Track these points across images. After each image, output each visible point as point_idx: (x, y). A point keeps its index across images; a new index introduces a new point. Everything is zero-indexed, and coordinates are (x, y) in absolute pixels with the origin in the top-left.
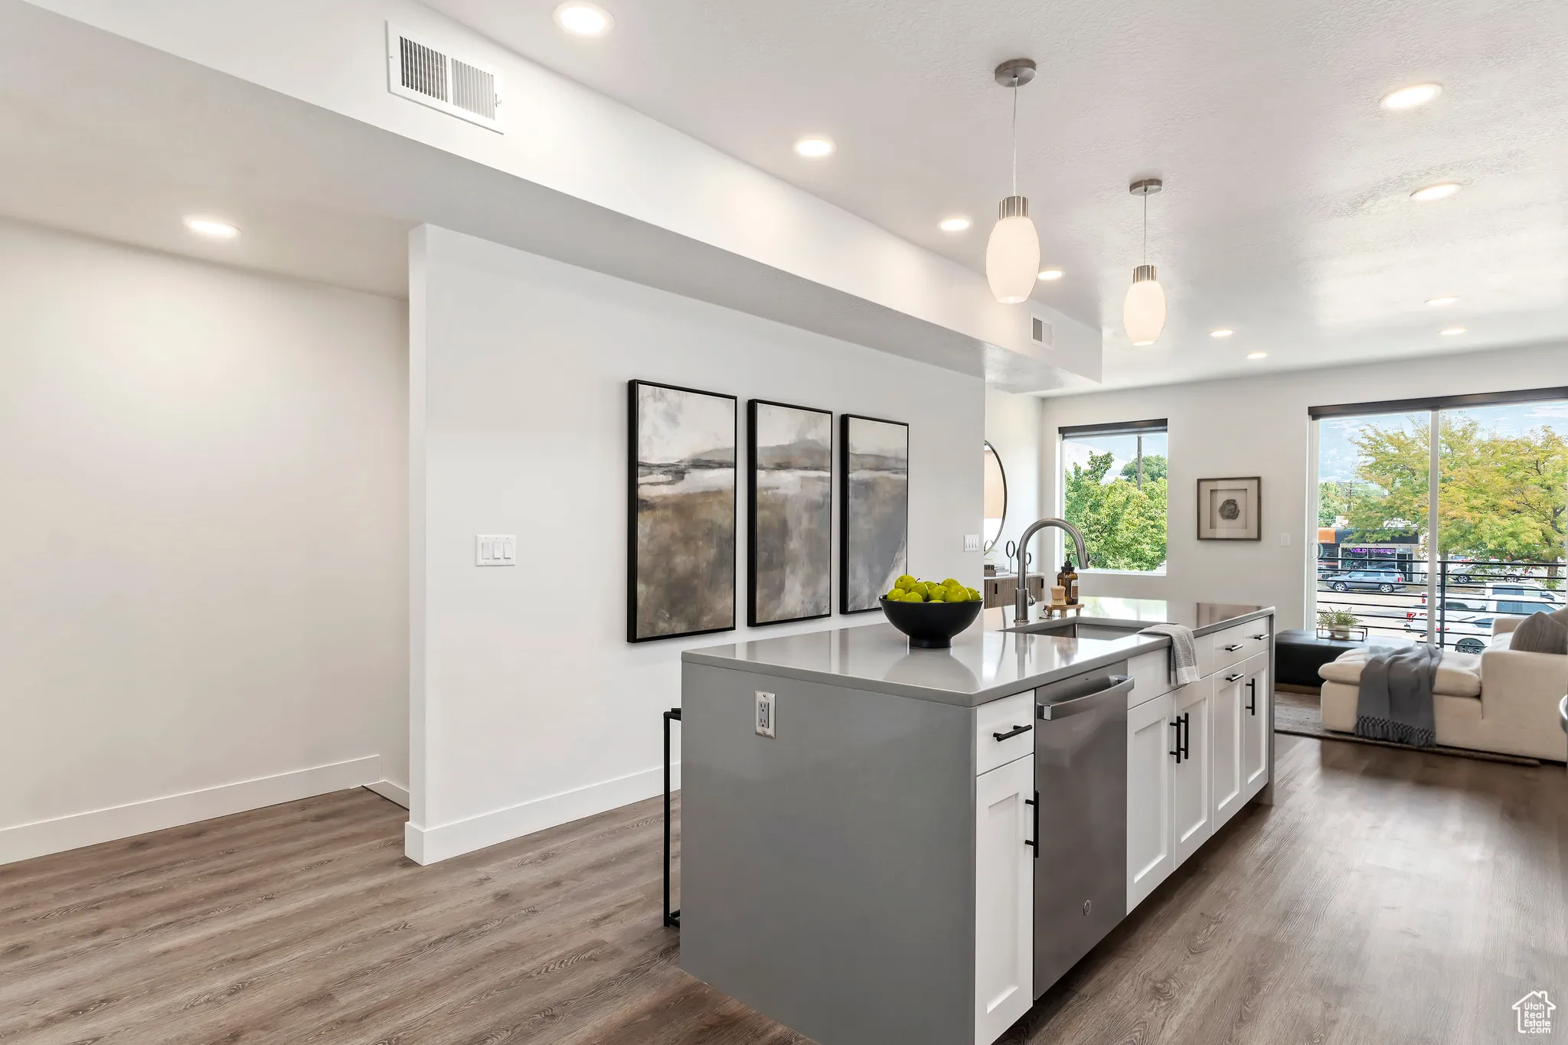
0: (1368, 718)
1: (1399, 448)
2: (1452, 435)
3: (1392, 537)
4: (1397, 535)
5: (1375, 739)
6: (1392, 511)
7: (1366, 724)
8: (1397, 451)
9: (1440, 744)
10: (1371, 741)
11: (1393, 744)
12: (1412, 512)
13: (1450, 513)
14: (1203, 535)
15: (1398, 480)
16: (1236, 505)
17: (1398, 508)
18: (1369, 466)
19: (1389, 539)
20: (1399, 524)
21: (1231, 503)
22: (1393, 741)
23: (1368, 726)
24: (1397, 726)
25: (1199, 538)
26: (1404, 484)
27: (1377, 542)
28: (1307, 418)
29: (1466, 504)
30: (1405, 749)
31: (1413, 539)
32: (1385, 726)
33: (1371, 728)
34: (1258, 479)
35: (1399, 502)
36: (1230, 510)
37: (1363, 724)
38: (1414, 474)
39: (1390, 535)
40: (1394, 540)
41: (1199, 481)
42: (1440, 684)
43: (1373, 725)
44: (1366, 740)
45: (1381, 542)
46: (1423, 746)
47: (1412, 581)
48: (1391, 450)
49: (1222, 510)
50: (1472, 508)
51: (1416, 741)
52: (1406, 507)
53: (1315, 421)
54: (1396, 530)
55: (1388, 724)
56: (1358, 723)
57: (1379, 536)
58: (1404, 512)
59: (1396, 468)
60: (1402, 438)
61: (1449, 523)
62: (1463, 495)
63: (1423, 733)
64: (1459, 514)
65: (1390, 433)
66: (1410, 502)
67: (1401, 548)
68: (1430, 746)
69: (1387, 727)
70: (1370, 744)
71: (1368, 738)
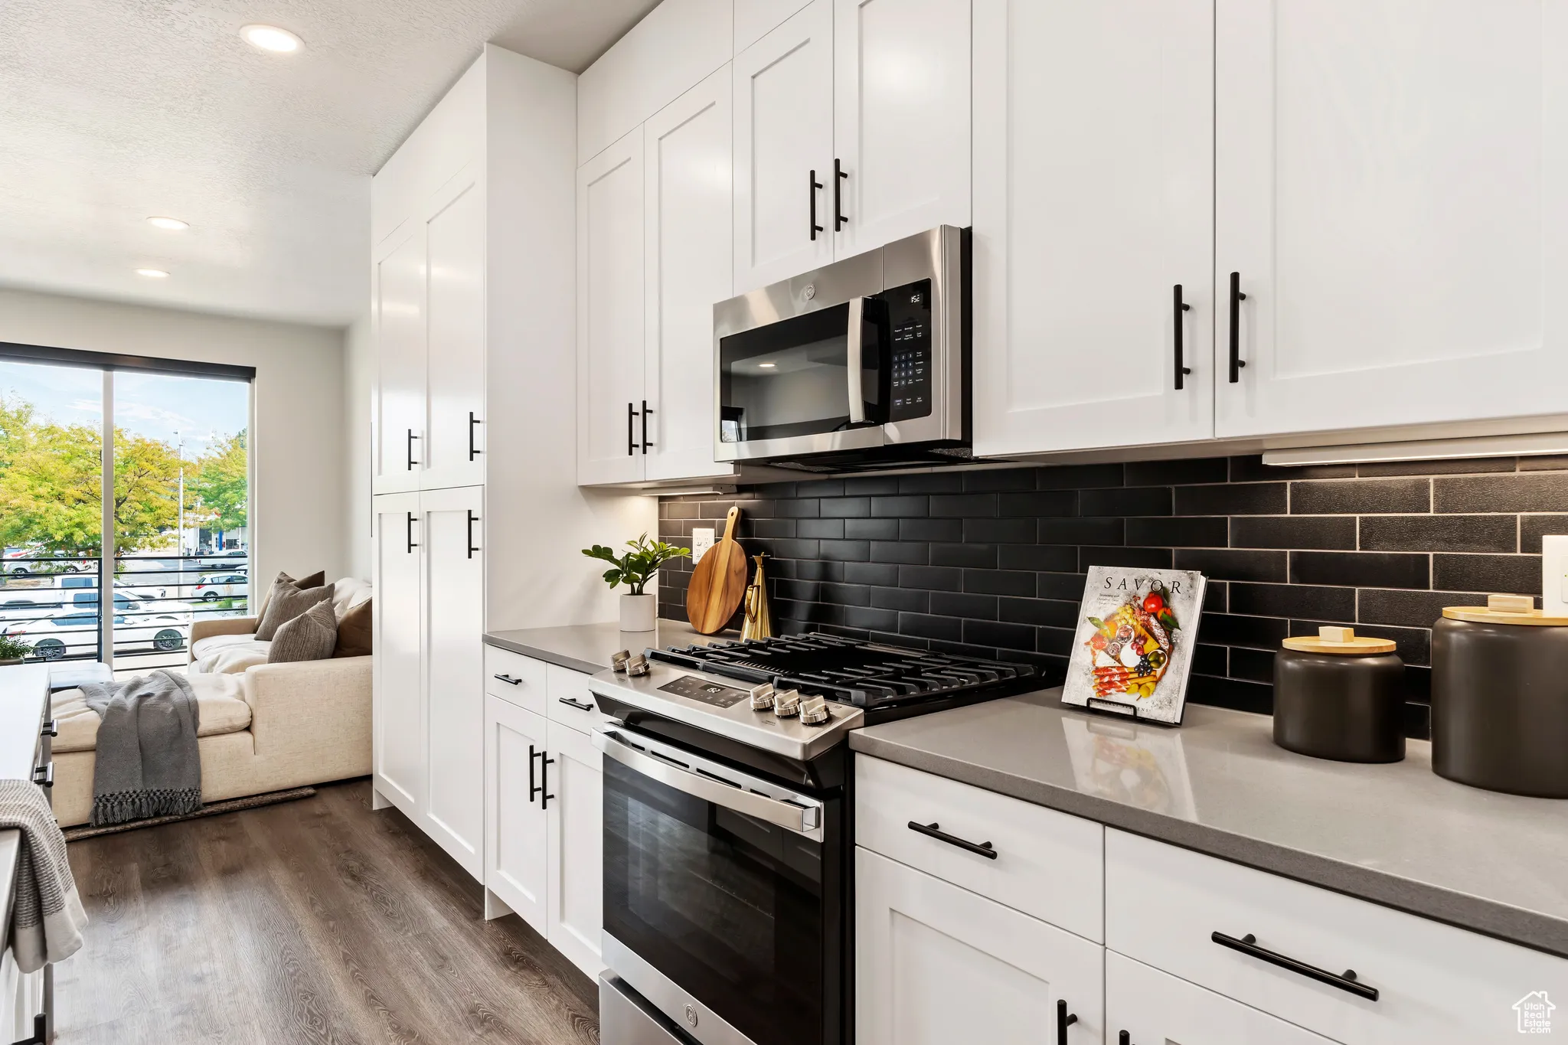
0: (111, 795)
5: (124, 822)
7: (109, 805)
9: (208, 801)
10: (118, 828)
11: (149, 822)
22: (149, 818)
23: (112, 807)
24: (152, 795)
29: (31, 492)
30: (167, 823)
32: (137, 800)
33: (116, 809)
37: (105, 806)
42: (206, 723)
43: (121, 803)
44: (112, 829)
46: (191, 811)
50: (38, 497)
51: (180, 808)
55: (141, 796)
56: (96, 808)
63: (190, 794)
68: (198, 809)
69: (140, 800)
70: (116, 833)
71: (114, 824)
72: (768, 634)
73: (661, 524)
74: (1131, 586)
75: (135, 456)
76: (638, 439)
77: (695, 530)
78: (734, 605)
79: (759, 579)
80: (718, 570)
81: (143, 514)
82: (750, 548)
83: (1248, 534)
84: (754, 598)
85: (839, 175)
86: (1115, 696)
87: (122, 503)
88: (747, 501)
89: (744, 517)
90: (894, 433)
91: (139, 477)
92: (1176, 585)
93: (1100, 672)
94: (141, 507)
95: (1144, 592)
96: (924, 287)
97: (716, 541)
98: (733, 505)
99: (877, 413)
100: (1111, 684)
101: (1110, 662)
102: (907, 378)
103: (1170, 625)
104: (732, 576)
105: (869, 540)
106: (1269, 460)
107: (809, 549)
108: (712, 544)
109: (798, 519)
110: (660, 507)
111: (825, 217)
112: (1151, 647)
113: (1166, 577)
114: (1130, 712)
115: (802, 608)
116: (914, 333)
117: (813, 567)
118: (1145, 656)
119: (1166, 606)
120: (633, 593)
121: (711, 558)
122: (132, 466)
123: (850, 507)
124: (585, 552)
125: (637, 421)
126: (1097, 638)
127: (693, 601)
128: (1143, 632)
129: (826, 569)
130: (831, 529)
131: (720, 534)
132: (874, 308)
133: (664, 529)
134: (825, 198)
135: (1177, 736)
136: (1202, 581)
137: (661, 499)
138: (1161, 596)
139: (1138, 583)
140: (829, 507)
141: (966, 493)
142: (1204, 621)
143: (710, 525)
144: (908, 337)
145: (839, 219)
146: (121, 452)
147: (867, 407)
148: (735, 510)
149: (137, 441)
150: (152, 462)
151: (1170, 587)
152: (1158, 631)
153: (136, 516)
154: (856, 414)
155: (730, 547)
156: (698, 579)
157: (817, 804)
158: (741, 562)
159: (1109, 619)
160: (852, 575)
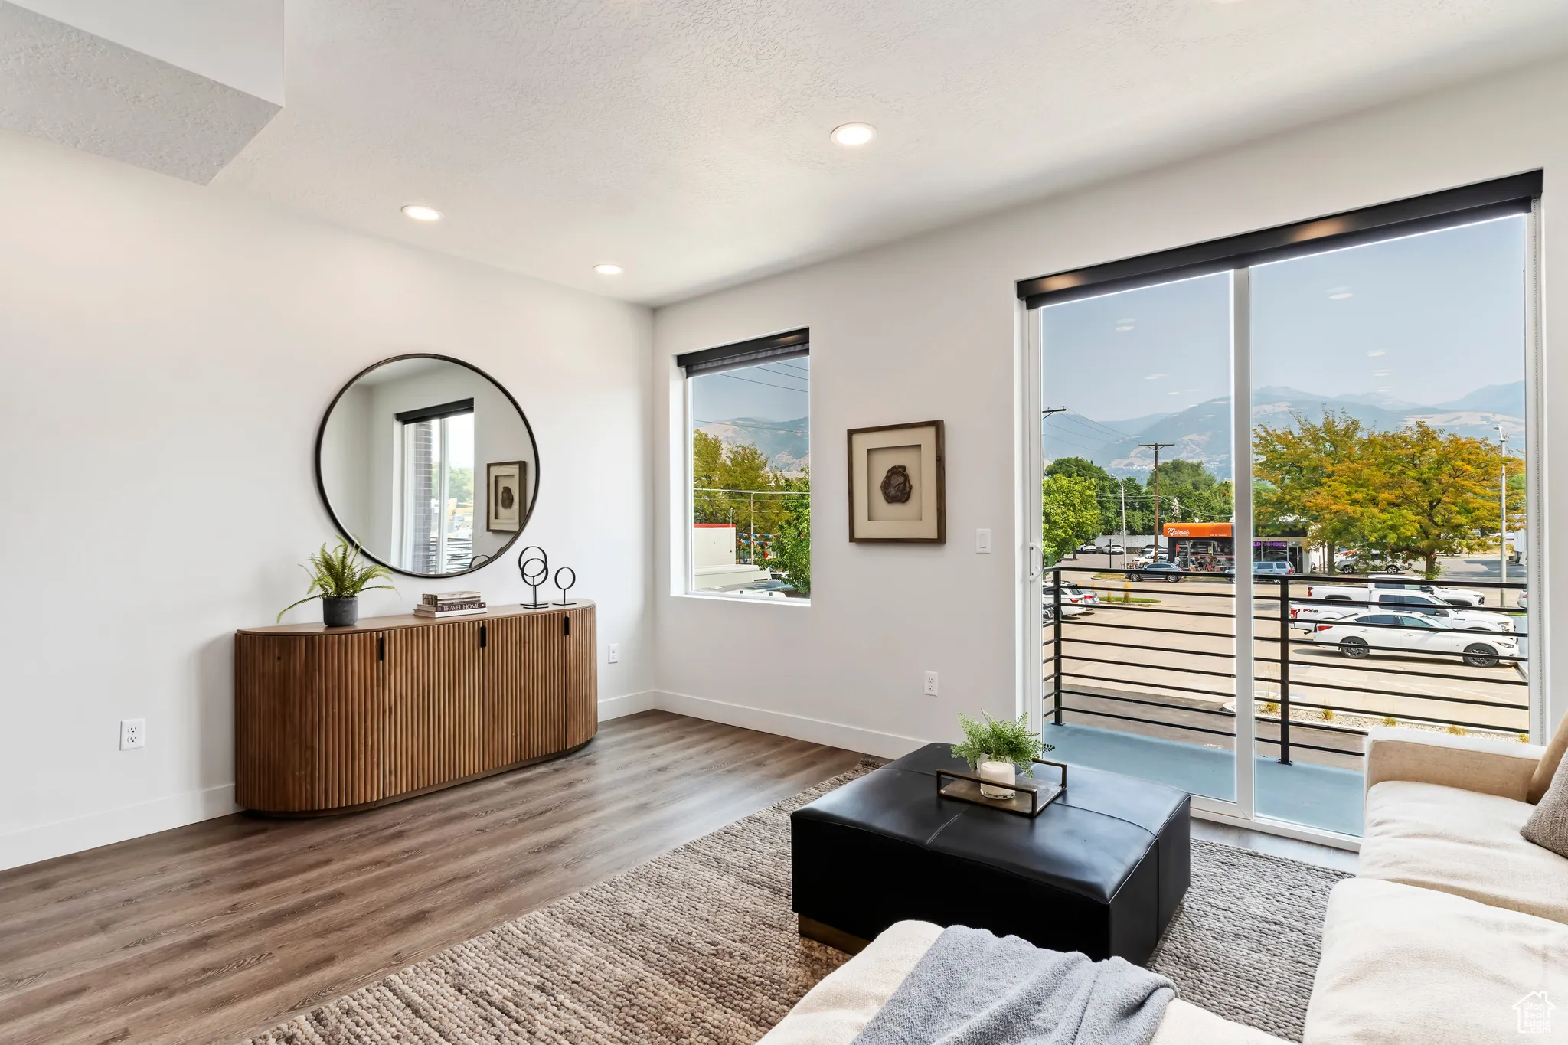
1: (1287, 447)
2: (1336, 433)
3: (1283, 531)
4: (1287, 529)
6: (1282, 506)
8: (1285, 450)
12: (1300, 507)
13: (1333, 507)
14: (857, 534)
15: (1287, 476)
16: (906, 477)
17: (1287, 503)
18: (1261, 464)
19: (1280, 532)
20: (1289, 519)
21: (899, 471)
25: (852, 539)
26: (1292, 480)
27: (1268, 536)
28: (1017, 306)
29: (1348, 498)
31: (1303, 532)
34: (937, 426)
35: (1288, 497)
36: (897, 487)
38: (1301, 471)
39: (1281, 529)
40: (1284, 534)
41: (852, 433)
45: (1273, 536)
47: (1302, 572)
48: (1280, 448)
49: (886, 485)
50: (1354, 502)
52: (1295, 502)
53: (1034, 312)
54: (1286, 525)
58: (1293, 508)
59: (1285, 466)
60: (1290, 437)
61: (1332, 516)
62: (1345, 488)
64: (1342, 508)
65: (1279, 432)
66: (1299, 498)
67: (1292, 542)
75: (1449, 456)
81: (1459, 516)
87: (1435, 506)
91: (1454, 478)
94: (1456, 509)
122: (1446, 468)
146: (1435, 455)
149: (1451, 442)
150: (1469, 462)
153: (1452, 519)
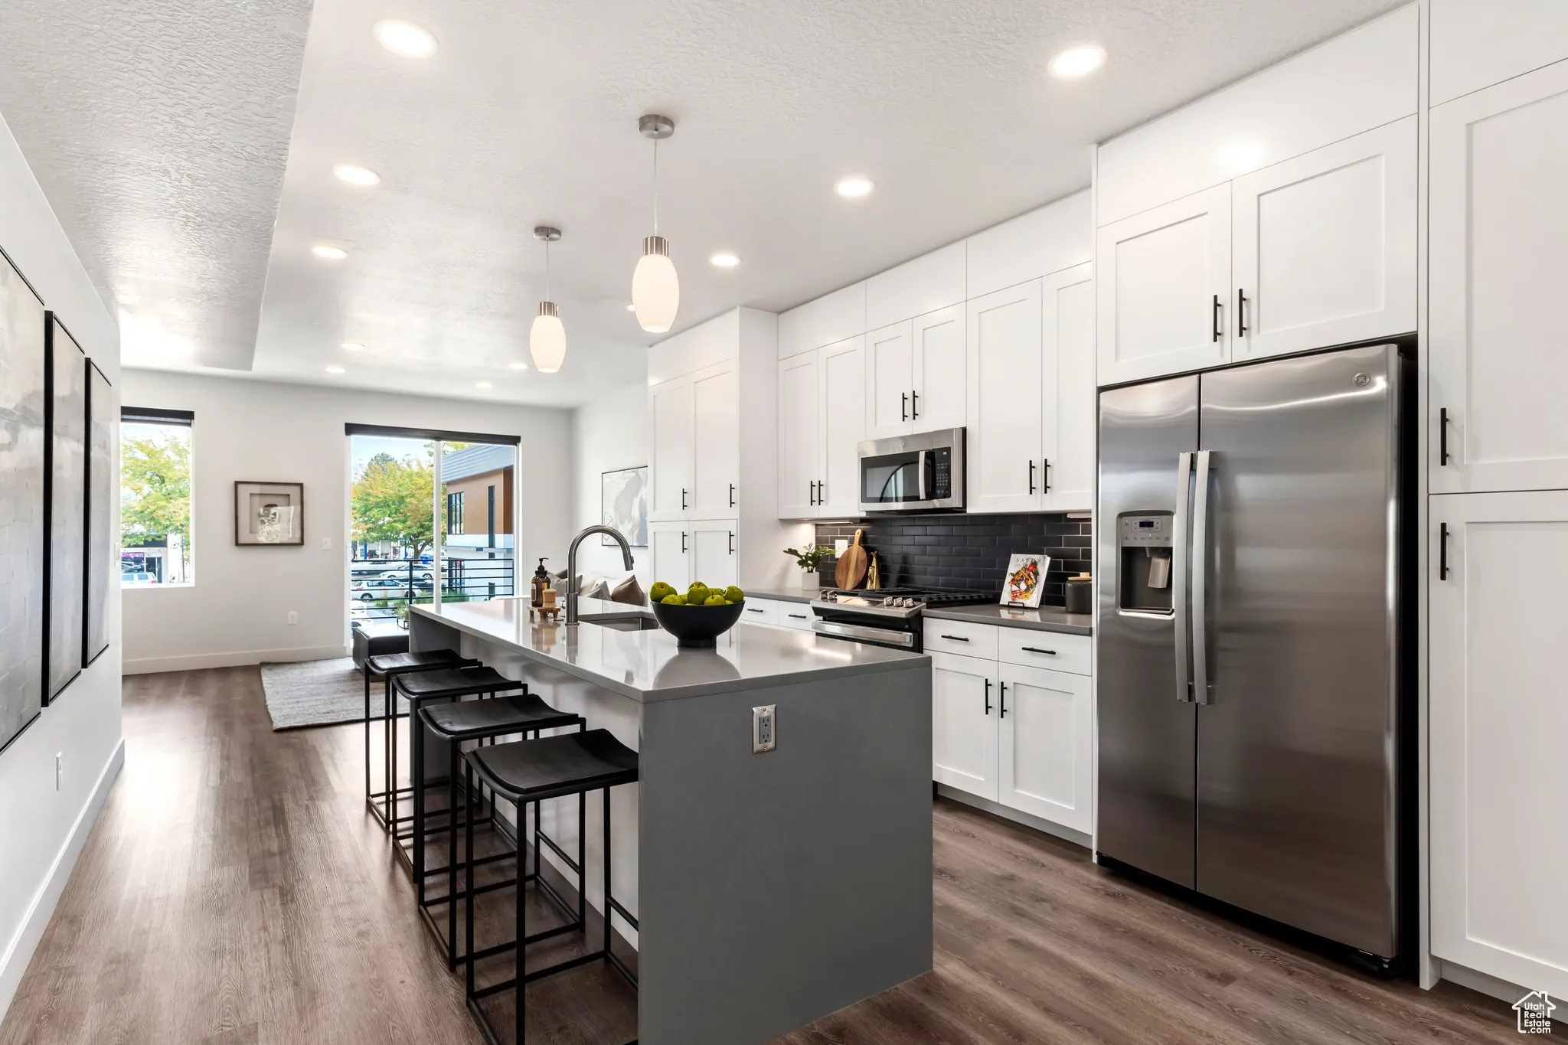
3: (145, 541)
4: (150, 540)
8: (147, 458)
14: (242, 540)
19: (142, 543)
25: (237, 543)
27: (129, 546)
31: (159, 543)
34: (301, 485)
35: (152, 508)
38: (163, 482)
39: (143, 539)
41: (237, 483)
45: (135, 546)
48: (141, 456)
52: (160, 512)
53: (348, 437)
57: (132, 540)
60: (152, 446)
65: (140, 440)
67: (153, 552)
72: (878, 588)
73: (817, 538)
74: (1025, 561)
76: (815, 497)
77: (837, 541)
78: (861, 577)
79: (874, 564)
80: (852, 560)
82: (868, 550)
83: (1069, 543)
84: (873, 571)
85: (915, 397)
86: (1018, 600)
88: (865, 527)
89: (864, 534)
90: (937, 503)
92: (1039, 560)
93: (1013, 592)
95: (1029, 563)
96: (948, 450)
97: (849, 546)
98: (858, 529)
99: (930, 496)
100: (1016, 596)
101: (1018, 589)
102: (942, 483)
103: (1036, 574)
104: (859, 562)
105: (926, 546)
106: (1069, 516)
107: (897, 550)
108: (846, 548)
109: (891, 536)
110: (816, 528)
111: (909, 411)
112: (1030, 582)
113: (1036, 557)
114: (1022, 605)
115: (894, 577)
116: (944, 466)
117: (899, 559)
118: (1028, 586)
119: (1036, 568)
120: (808, 572)
121: (847, 556)
123: (918, 530)
124: (785, 552)
125: (815, 490)
126: (1013, 580)
127: (839, 577)
128: (1028, 577)
129: (905, 558)
130: (907, 540)
131: (851, 542)
132: (930, 455)
133: (818, 540)
134: (909, 404)
135: (1037, 613)
136: (1048, 559)
137: (816, 525)
138: (1034, 564)
139: (1027, 560)
140: (907, 530)
141: (969, 525)
142: (1049, 574)
143: (846, 538)
144: (942, 467)
145: (915, 414)
147: (927, 494)
148: (859, 531)
151: (1037, 561)
152: (1033, 577)
154: (922, 495)
155: (857, 547)
156: (841, 566)
157: (910, 634)
158: (864, 556)
159: (1017, 573)
160: (918, 563)
